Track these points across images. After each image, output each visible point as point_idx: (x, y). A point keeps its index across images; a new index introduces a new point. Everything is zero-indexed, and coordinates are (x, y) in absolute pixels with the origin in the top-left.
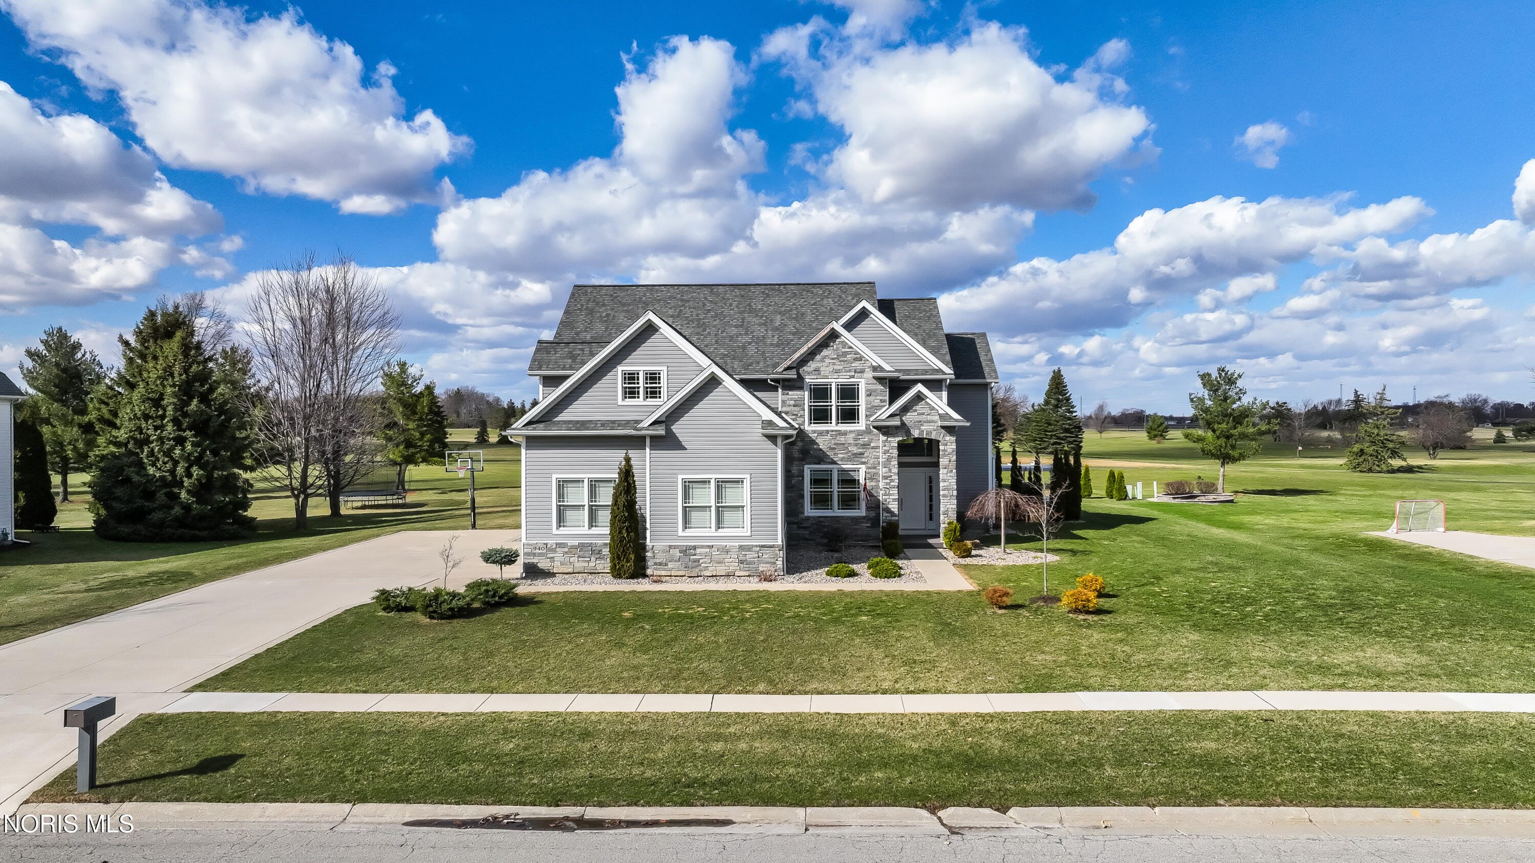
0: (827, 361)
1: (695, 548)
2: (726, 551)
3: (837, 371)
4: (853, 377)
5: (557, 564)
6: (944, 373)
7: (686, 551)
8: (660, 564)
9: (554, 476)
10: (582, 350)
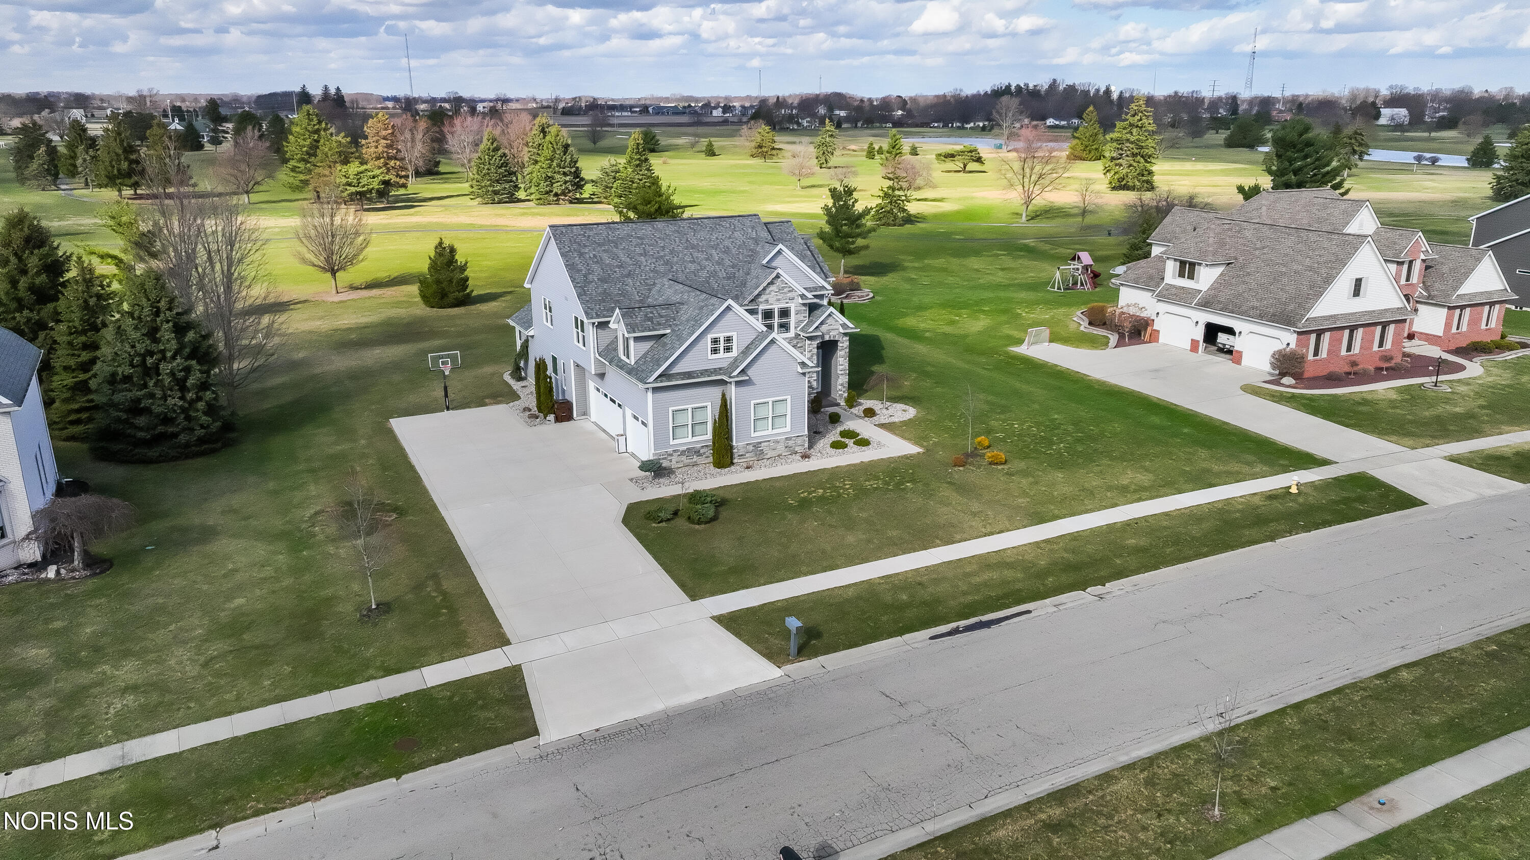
0: (773, 293)
1: (760, 443)
2: (777, 442)
3: (778, 300)
4: (787, 303)
5: (674, 462)
6: (827, 290)
7: (757, 446)
8: (742, 455)
9: (671, 409)
10: (652, 313)
